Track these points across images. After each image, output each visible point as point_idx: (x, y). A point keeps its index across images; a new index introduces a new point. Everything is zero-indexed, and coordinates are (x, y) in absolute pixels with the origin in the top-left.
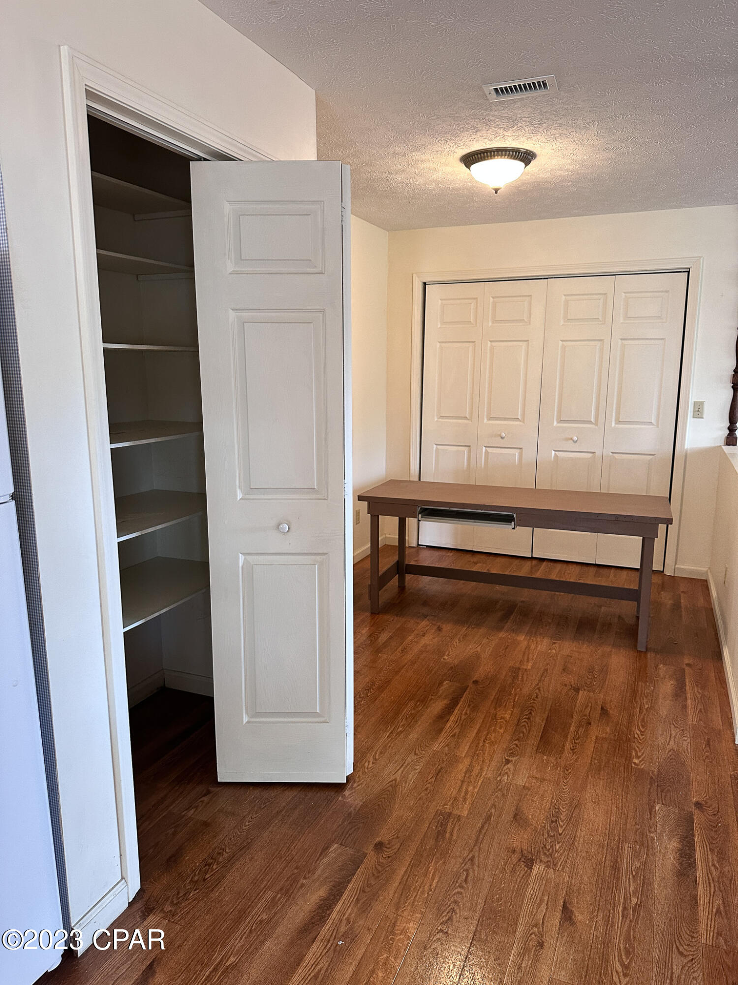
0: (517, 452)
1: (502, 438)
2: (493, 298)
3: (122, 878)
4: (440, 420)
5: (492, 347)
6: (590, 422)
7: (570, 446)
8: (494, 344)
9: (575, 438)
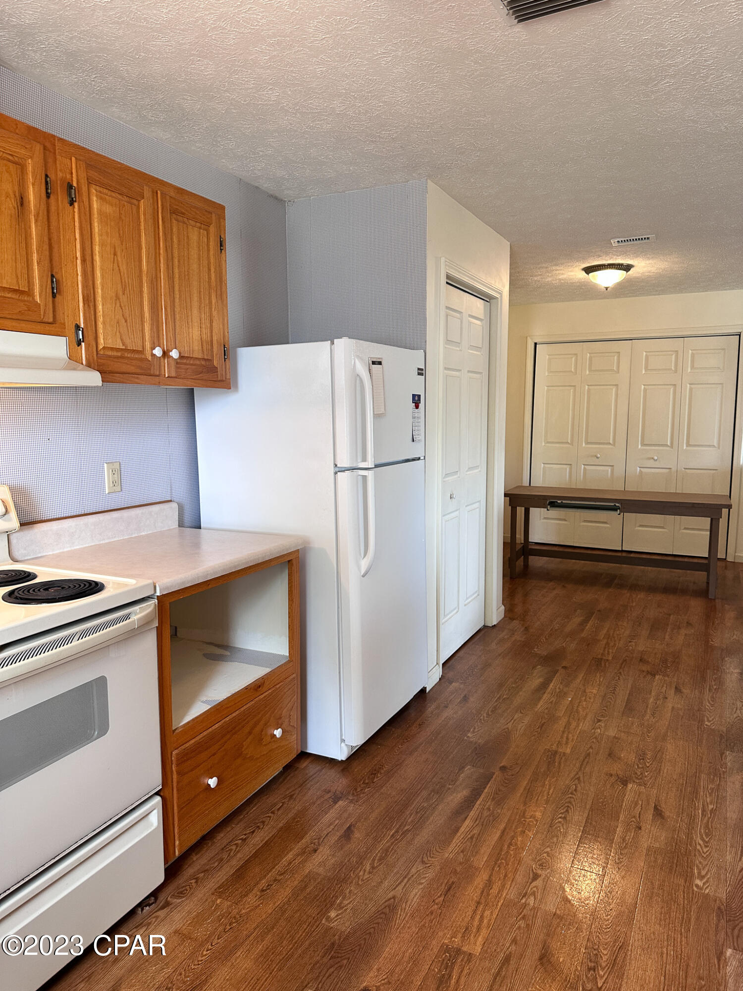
0: (609, 469)
1: (598, 458)
2: (590, 353)
3: (437, 664)
4: (547, 445)
5: (589, 390)
6: (667, 445)
7: (651, 463)
8: (590, 387)
9: (656, 458)
